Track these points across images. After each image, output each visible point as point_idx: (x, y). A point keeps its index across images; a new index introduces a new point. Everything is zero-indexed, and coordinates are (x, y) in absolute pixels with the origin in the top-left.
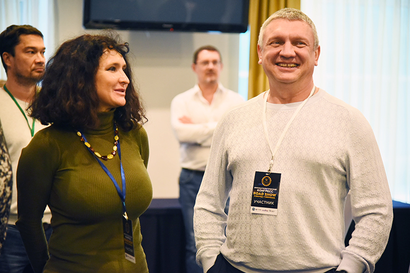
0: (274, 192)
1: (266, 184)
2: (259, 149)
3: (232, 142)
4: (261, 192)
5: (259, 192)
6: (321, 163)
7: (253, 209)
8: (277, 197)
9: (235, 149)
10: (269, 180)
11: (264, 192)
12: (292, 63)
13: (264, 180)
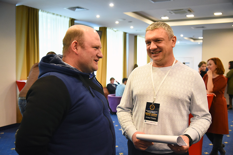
0: (156, 113)
1: (152, 109)
2: (148, 90)
3: (135, 85)
4: (149, 113)
5: (148, 113)
6: (179, 98)
7: (145, 121)
8: (157, 116)
9: (136, 88)
10: (153, 107)
11: (151, 113)
12: (158, 51)
13: (151, 107)
